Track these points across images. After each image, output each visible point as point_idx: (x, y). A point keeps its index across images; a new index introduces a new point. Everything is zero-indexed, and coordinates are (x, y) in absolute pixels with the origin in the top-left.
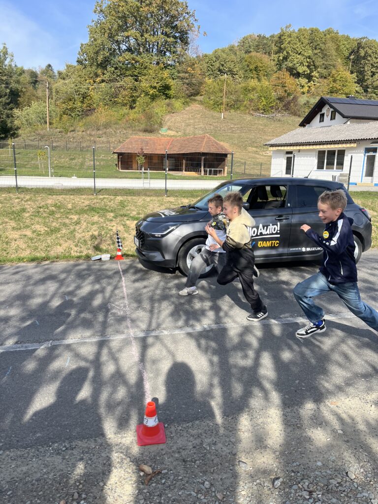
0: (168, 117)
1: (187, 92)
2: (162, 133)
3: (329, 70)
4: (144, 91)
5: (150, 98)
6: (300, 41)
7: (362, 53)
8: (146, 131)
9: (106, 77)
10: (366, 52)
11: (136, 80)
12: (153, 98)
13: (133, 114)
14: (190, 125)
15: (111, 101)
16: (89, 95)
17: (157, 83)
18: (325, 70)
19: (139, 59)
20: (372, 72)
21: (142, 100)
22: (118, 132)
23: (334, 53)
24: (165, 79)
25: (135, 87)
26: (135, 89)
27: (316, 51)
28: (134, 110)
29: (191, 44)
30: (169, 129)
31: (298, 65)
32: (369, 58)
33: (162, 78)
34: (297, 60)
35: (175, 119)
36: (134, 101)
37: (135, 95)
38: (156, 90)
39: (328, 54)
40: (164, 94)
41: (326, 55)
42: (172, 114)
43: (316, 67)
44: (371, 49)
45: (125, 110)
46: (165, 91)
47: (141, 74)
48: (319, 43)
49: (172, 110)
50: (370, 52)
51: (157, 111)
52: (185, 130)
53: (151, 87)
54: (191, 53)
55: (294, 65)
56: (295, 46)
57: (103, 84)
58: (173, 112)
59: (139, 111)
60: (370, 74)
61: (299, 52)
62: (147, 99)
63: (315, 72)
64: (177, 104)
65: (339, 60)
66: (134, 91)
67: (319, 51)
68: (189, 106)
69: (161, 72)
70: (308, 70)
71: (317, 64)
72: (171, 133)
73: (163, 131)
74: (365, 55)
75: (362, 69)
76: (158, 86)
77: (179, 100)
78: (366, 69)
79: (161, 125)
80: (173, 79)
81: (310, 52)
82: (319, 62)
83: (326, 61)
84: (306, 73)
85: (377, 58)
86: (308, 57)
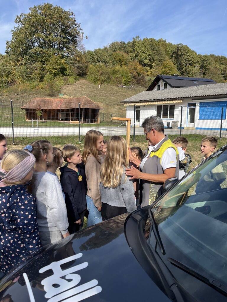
0: (64, 87)
1: (77, 72)
2: (60, 97)
3: (162, 63)
4: (49, 71)
5: (53, 75)
6: (144, 45)
7: (180, 53)
8: (49, 95)
9: (24, 61)
10: (182, 53)
11: (44, 64)
12: (55, 75)
13: (41, 85)
14: (78, 92)
15: (27, 76)
16: (13, 73)
17: (57, 66)
18: (159, 62)
19: (45, 51)
20: (185, 64)
21: (48, 76)
22: (31, 96)
23: (164, 53)
24: (63, 64)
25: (43, 68)
26: (43, 69)
27: (154, 52)
28: (42, 83)
29: (78, 44)
30: (65, 94)
31: (144, 59)
32: (184, 56)
33: (61, 63)
34: (143, 56)
35: (69, 89)
36: (43, 77)
37: (43, 73)
38: (56, 71)
39: (161, 53)
40: (62, 73)
41: (159, 54)
42: (67, 85)
43: (154, 61)
44: (184, 50)
45: (36, 82)
46: (63, 71)
47: (47, 60)
48: (155, 47)
49: (67, 83)
50: (184, 52)
51: (57, 83)
52: (75, 95)
53: (53, 68)
54: (79, 49)
55: (142, 59)
56: (142, 49)
57: (22, 66)
58: (68, 84)
59: (46, 83)
60: (184, 65)
61: (144, 52)
62: (51, 75)
63: (154, 63)
64: (71, 79)
65: (167, 57)
66: (43, 71)
67: (156, 51)
68: (78, 80)
69: (60, 59)
70: (150, 62)
71: (155, 59)
72: (66, 97)
73: (61, 96)
74: (181, 54)
75: (180, 62)
76: (58, 68)
77: (72, 77)
78: (182, 62)
79: (60, 92)
80: (68, 64)
81: (150, 52)
82: (156, 58)
83: (160, 57)
84: (149, 64)
85: (188, 56)
86: (150, 55)
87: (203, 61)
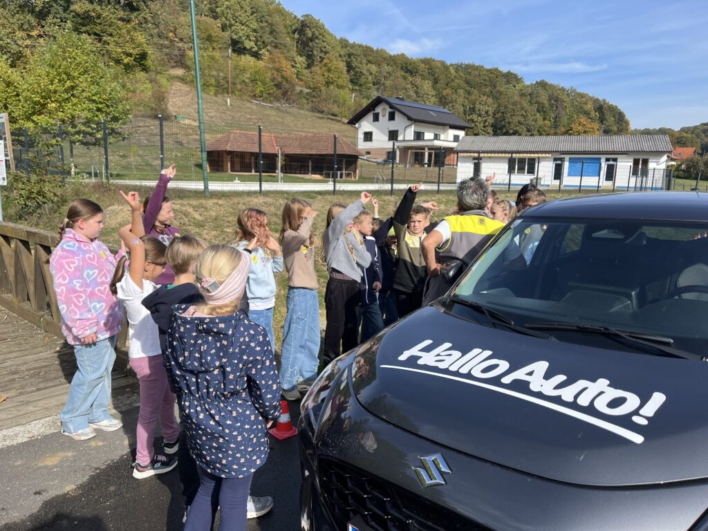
7: (309, 34)
10: (313, 34)
20: (320, 57)
27: (262, 25)
31: (244, 38)
32: (317, 41)
34: (243, 32)
39: (276, 30)
41: (274, 31)
43: (264, 45)
44: (317, 29)
48: (264, 14)
50: (317, 33)
55: (241, 37)
56: (237, 14)
60: (319, 60)
61: (243, 22)
63: (263, 50)
67: (266, 24)
70: (256, 47)
71: (265, 40)
74: (312, 36)
75: (310, 53)
78: (315, 53)
81: (255, 25)
82: (267, 38)
83: (276, 39)
84: (254, 50)
85: (324, 41)
86: (255, 31)
87: (349, 55)
